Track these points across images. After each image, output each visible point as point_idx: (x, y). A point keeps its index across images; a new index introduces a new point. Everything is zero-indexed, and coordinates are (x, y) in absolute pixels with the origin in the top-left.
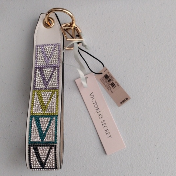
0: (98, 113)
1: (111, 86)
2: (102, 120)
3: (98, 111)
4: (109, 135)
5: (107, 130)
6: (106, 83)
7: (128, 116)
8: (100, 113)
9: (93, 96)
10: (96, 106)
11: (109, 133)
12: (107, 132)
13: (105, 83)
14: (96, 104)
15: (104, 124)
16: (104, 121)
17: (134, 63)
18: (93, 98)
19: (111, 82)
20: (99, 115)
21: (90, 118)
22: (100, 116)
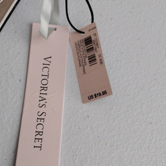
0: (41, 95)
1: (87, 60)
2: (42, 110)
3: (43, 92)
4: (38, 144)
5: (41, 134)
6: (82, 53)
7: (92, 128)
8: (44, 96)
9: (48, 63)
10: (45, 82)
11: (40, 141)
12: (38, 137)
13: (80, 52)
14: (46, 77)
15: (41, 118)
16: (44, 114)
17: (142, 48)
18: (46, 66)
19: (91, 54)
20: (41, 99)
21: (22, 96)
22: (42, 103)
